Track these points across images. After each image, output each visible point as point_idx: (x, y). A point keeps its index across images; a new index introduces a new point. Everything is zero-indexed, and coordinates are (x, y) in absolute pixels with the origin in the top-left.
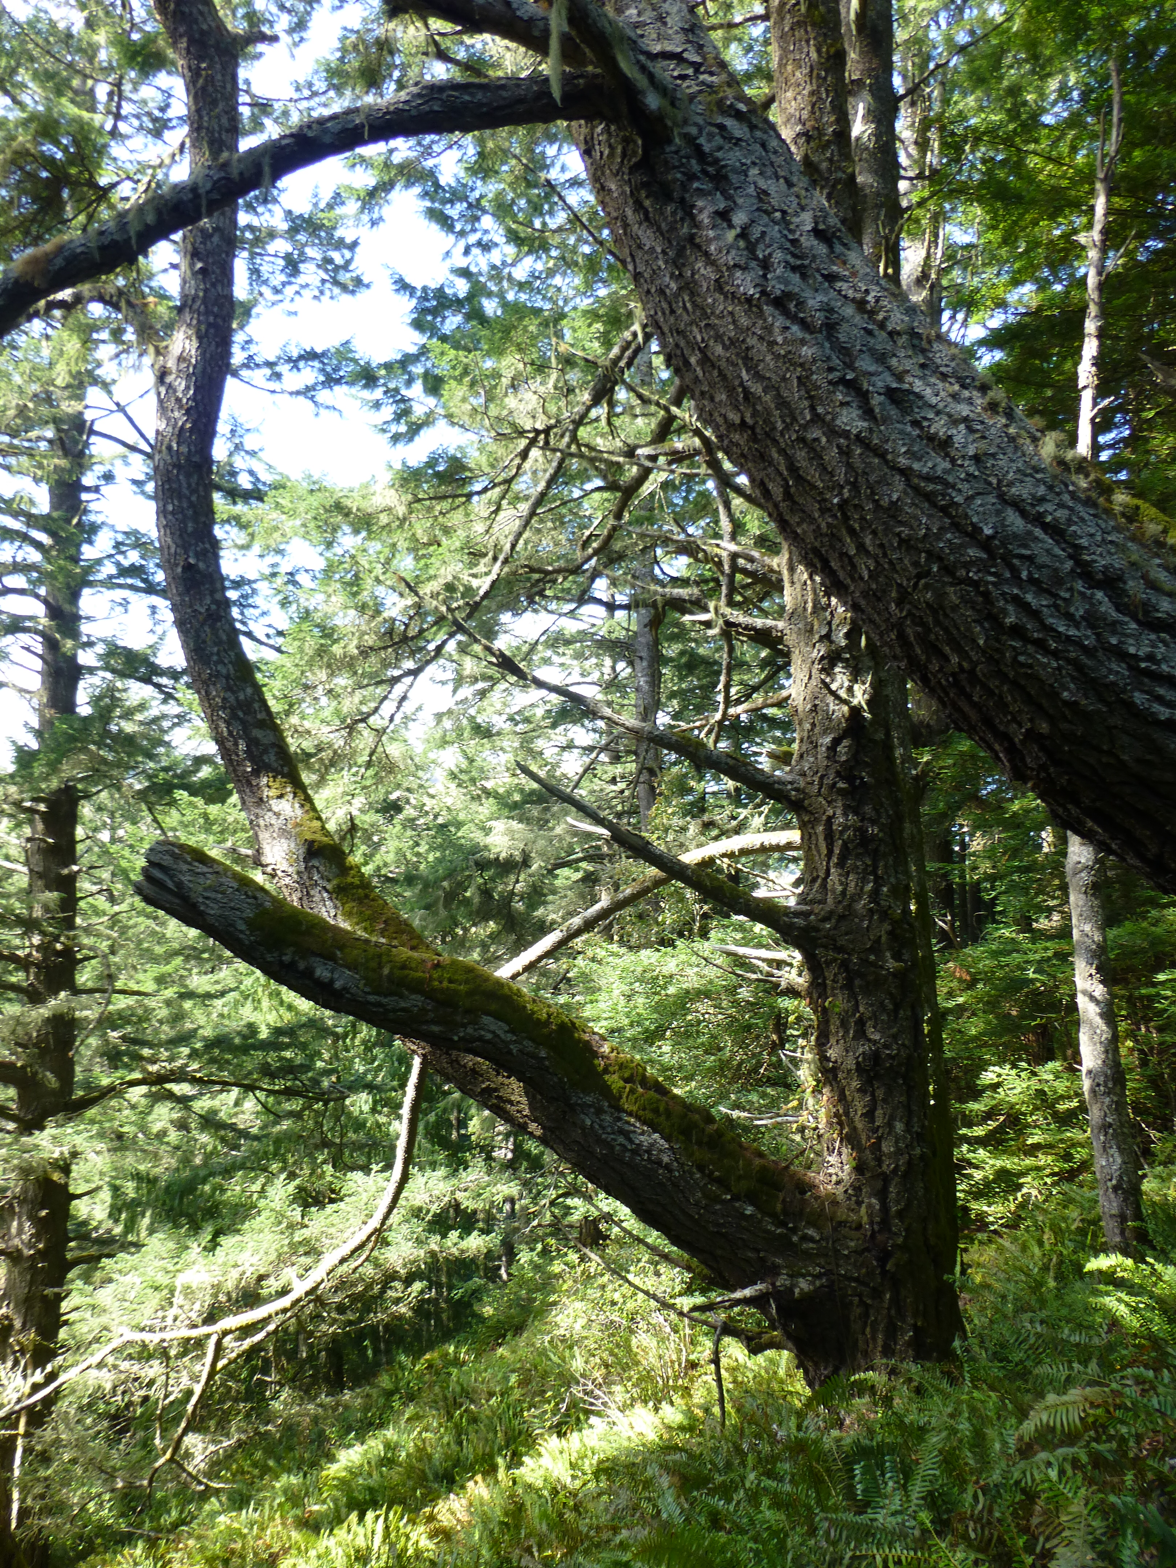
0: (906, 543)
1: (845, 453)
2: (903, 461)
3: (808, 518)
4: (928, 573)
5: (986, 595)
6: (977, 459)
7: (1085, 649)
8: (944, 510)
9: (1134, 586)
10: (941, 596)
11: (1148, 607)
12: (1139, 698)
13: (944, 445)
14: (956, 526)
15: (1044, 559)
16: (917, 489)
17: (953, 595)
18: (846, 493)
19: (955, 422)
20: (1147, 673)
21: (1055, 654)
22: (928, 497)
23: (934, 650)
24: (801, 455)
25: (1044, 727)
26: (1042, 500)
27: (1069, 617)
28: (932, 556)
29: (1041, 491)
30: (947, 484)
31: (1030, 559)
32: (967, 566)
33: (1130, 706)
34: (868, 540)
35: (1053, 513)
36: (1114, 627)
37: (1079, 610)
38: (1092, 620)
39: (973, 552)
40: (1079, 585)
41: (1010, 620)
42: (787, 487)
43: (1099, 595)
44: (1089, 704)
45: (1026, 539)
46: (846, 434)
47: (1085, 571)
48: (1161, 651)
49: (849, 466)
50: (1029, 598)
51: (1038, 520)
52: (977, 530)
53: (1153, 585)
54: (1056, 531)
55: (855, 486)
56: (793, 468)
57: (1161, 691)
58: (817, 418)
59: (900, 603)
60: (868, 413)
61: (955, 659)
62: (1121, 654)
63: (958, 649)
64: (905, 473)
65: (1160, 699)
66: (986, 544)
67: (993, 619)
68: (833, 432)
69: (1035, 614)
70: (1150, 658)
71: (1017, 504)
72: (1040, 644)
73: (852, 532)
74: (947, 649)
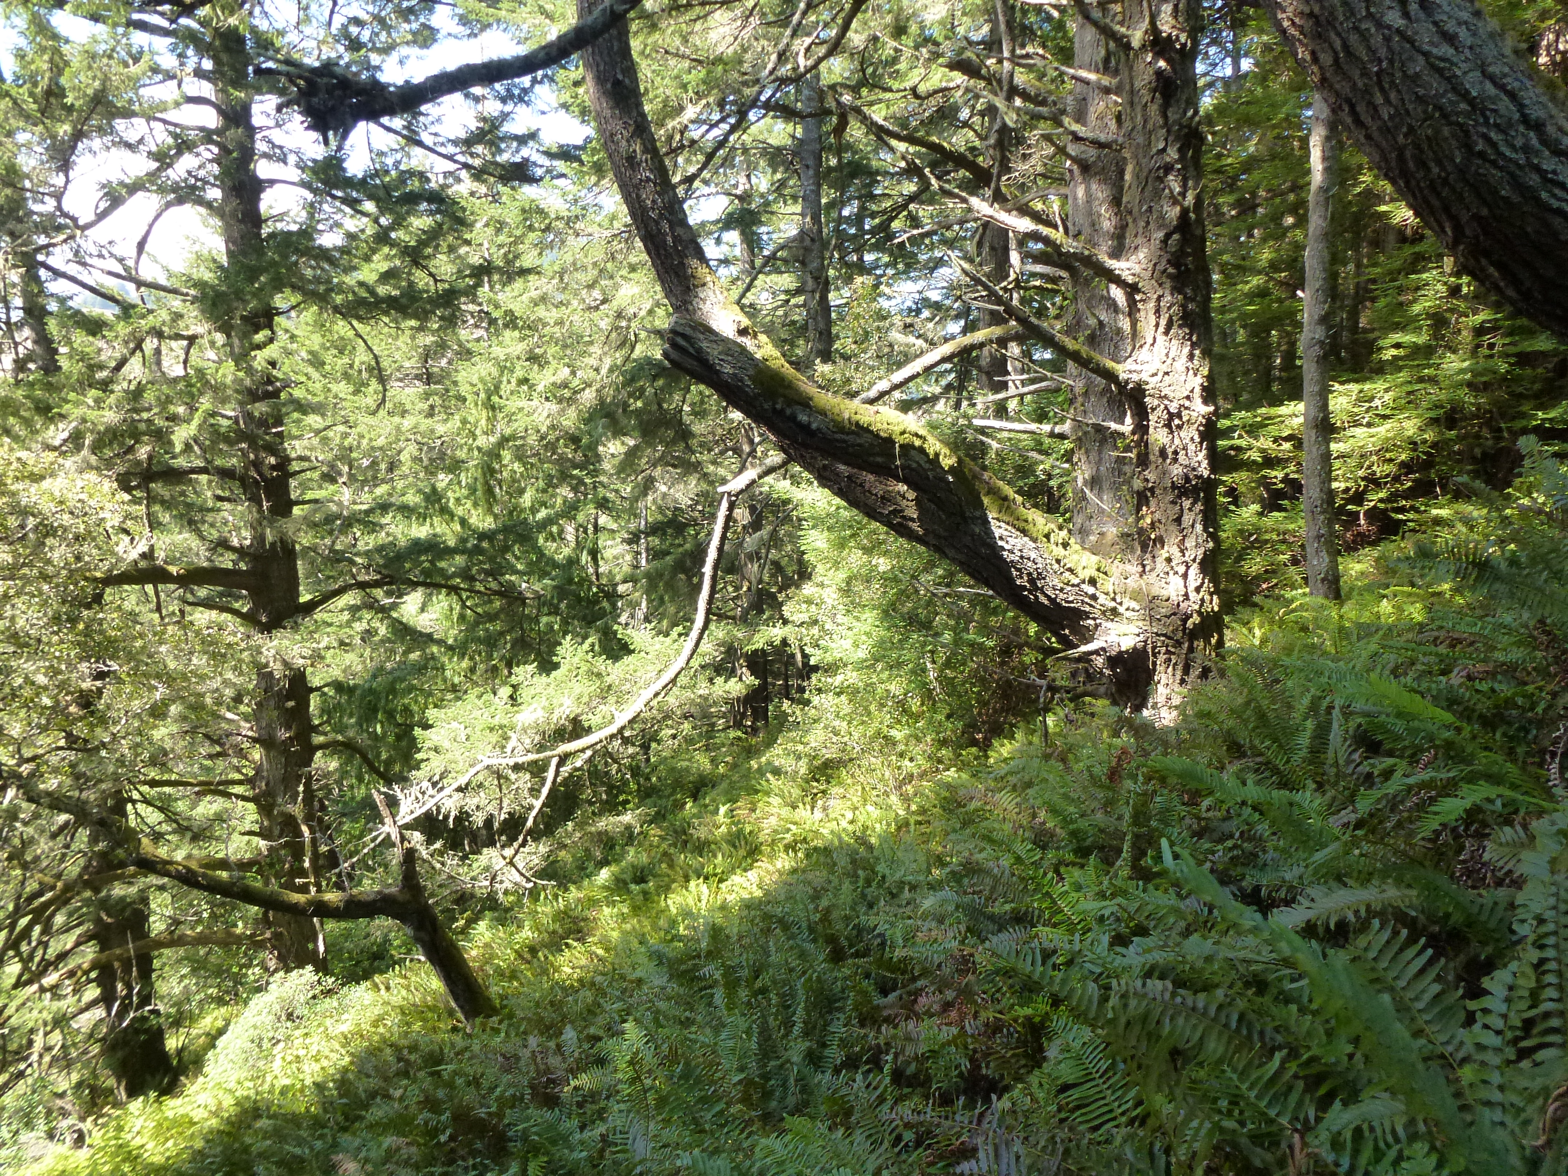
0: (1420, 99)
1: (1387, 39)
2: (1426, 48)
3: (1347, 77)
4: (1431, 117)
5: (1467, 133)
6: (1471, 48)
7: (1520, 167)
8: (1448, 79)
9: (1550, 129)
10: (1437, 132)
11: (1558, 142)
12: (1544, 195)
13: (1450, 39)
14: (1454, 90)
15: (1503, 111)
16: (1433, 66)
17: (1446, 131)
18: (1384, 64)
19: (1459, 24)
20: (1551, 181)
21: (1501, 169)
22: (1439, 71)
23: (1423, 164)
24: (1353, 38)
25: (1485, 212)
26: (1505, 75)
27: (1513, 147)
28: (1439, 108)
29: (1506, 70)
30: (1452, 64)
31: (1495, 111)
32: (1458, 114)
33: (1537, 200)
34: (1393, 95)
35: (1512, 83)
36: (1537, 153)
37: (1519, 142)
38: (1526, 149)
39: (1463, 106)
40: (1521, 128)
41: (1479, 147)
43: (1532, 134)
44: (1516, 199)
45: (1494, 100)
46: (1389, 27)
47: (1525, 120)
48: (1560, 168)
49: (1389, 48)
50: (1493, 135)
51: (1502, 88)
52: (1468, 92)
53: (1560, 129)
54: (1512, 96)
55: (1391, 62)
56: (1346, 46)
57: (1557, 191)
58: (1370, 15)
59: (1406, 136)
60: (1406, 15)
61: (1436, 170)
62: (1537, 169)
64: (1426, 54)
65: (1554, 196)
66: (1471, 102)
67: (1468, 147)
68: (1379, 25)
69: (1493, 145)
70: (1554, 172)
71: (1492, 78)
72: (1494, 163)
73: (1382, 90)
74: (1432, 164)
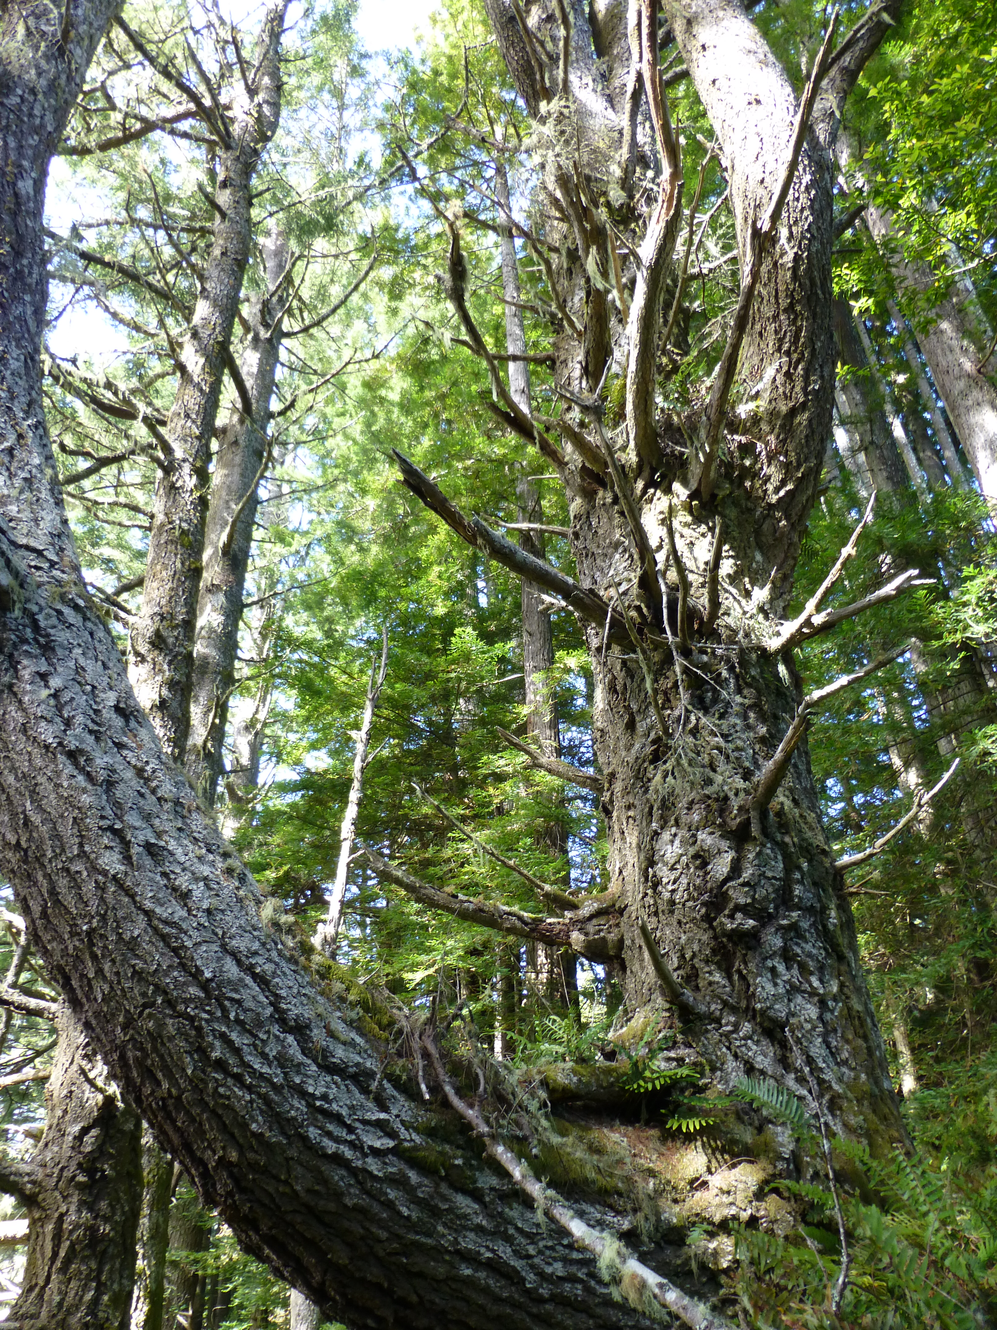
0: (138, 975)
1: (100, 887)
2: (148, 905)
3: (58, 937)
4: (152, 1004)
5: (199, 1029)
6: (209, 912)
7: (274, 1086)
8: (175, 950)
9: (317, 1034)
10: (161, 1025)
11: (326, 1053)
12: (313, 1133)
13: (184, 897)
14: (183, 966)
15: (249, 1004)
16: (156, 930)
17: (171, 1025)
18: (95, 923)
19: (197, 880)
20: (322, 1111)
21: (249, 1089)
22: (164, 938)
23: (149, 1074)
24: (62, 883)
25: (234, 1156)
26: (256, 953)
27: (264, 1056)
28: (159, 989)
29: (256, 946)
30: (181, 930)
31: (239, 1002)
32: (186, 1001)
33: (305, 1139)
34: (107, 967)
35: (263, 966)
36: (299, 1067)
37: (272, 1050)
38: (282, 1061)
39: (194, 991)
40: (275, 1029)
41: (216, 1054)
42: (45, 908)
43: (290, 1039)
44: (273, 1137)
45: (237, 985)
46: (105, 873)
47: (281, 1017)
48: (333, 1092)
49: (102, 899)
50: (234, 1036)
51: (250, 970)
52: (199, 972)
53: (331, 1034)
54: (262, 981)
55: (103, 918)
56: (53, 892)
57: (330, 1127)
58: (82, 854)
59: (125, 1027)
60: (127, 858)
61: (165, 1085)
62: (303, 1094)
63: (170, 1076)
64: (147, 913)
65: (329, 1134)
66: (205, 986)
67: (202, 1051)
68: (94, 869)
69: (237, 1051)
70: (325, 1097)
71: (234, 955)
72: (238, 1078)
73: (94, 957)
74: (160, 1075)
